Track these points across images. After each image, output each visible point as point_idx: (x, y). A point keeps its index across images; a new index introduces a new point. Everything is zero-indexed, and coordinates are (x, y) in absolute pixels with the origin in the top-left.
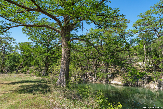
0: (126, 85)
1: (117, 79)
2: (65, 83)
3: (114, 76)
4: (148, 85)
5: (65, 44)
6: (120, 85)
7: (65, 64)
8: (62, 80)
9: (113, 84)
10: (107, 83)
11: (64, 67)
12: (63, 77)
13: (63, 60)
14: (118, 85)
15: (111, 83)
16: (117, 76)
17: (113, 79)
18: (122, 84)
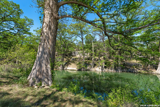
0: (79, 70)
1: (71, 66)
2: (50, 76)
3: (68, 63)
4: (94, 69)
5: (52, 6)
6: (75, 70)
7: (50, 43)
8: (45, 71)
9: (69, 70)
10: (63, 69)
11: (49, 47)
12: (46, 66)
13: (48, 34)
14: (73, 70)
15: (66, 69)
16: (70, 64)
17: (68, 66)
18: (77, 70)
